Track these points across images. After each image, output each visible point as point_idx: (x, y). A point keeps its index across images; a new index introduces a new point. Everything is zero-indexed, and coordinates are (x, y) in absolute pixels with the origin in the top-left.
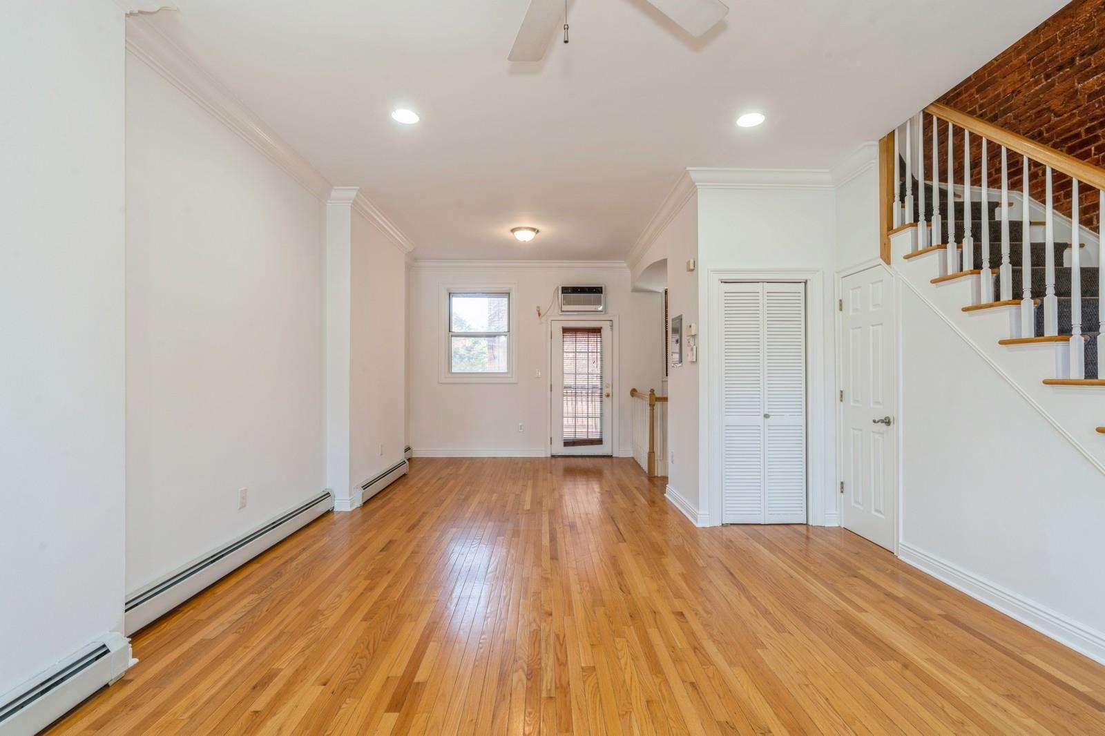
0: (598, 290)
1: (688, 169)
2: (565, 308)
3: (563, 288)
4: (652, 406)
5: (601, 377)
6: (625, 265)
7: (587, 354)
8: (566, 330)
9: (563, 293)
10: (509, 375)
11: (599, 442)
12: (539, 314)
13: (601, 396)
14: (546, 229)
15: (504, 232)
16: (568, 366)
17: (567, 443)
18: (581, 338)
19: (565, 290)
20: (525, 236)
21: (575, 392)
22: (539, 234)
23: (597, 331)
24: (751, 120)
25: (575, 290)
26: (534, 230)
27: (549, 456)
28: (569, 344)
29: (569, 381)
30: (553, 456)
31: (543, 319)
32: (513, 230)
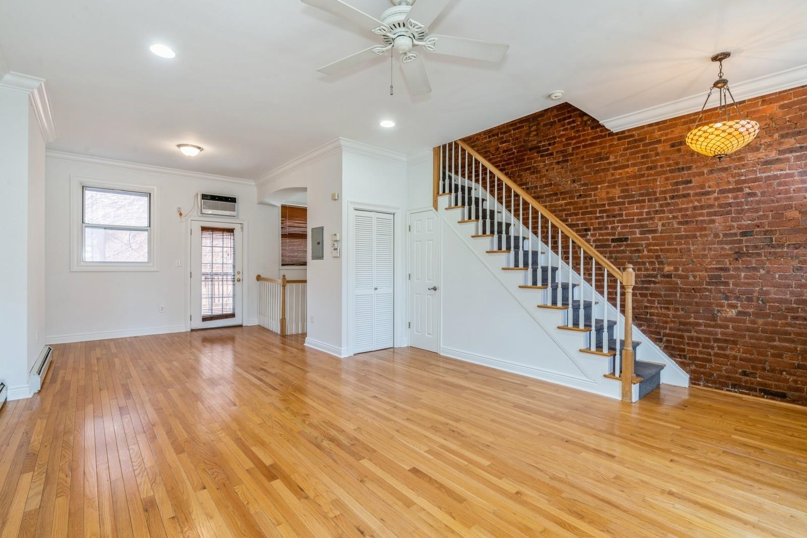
0: (233, 200)
1: (340, 138)
2: (204, 211)
3: (202, 195)
4: (284, 286)
5: (234, 267)
6: (254, 184)
7: (222, 248)
8: (204, 229)
9: (203, 199)
10: (151, 264)
11: (232, 315)
12: (181, 214)
13: (234, 281)
14: (208, 149)
15: (171, 146)
16: (206, 259)
17: (205, 319)
18: (218, 235)
19: (204, 197)
20: (190, 152)
21: (211, 277)
22: (202, 151)
23: (231, 231)
24: (387, 124)
25: (214, 198)
26: (199, 148)
27: (190, 330)
28: (206, 239)
29: (206, 269)
30: (192, 330)
31: (183, 219)
32: (179, 146)
